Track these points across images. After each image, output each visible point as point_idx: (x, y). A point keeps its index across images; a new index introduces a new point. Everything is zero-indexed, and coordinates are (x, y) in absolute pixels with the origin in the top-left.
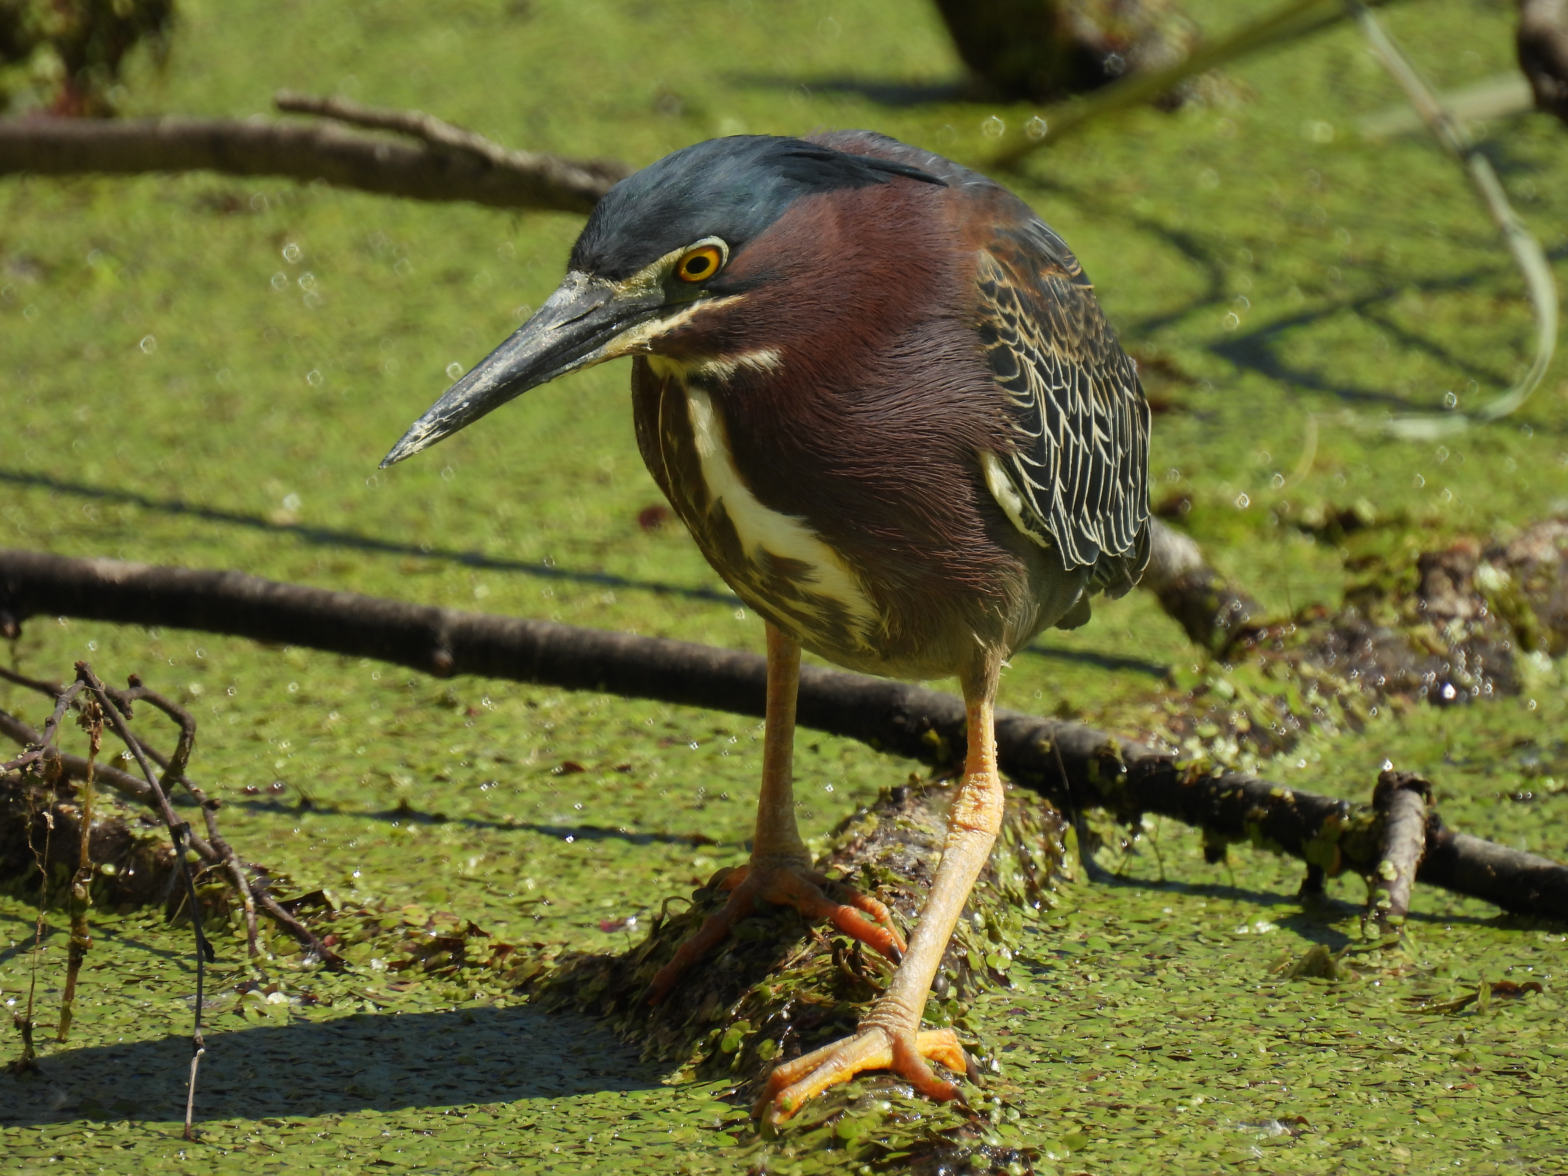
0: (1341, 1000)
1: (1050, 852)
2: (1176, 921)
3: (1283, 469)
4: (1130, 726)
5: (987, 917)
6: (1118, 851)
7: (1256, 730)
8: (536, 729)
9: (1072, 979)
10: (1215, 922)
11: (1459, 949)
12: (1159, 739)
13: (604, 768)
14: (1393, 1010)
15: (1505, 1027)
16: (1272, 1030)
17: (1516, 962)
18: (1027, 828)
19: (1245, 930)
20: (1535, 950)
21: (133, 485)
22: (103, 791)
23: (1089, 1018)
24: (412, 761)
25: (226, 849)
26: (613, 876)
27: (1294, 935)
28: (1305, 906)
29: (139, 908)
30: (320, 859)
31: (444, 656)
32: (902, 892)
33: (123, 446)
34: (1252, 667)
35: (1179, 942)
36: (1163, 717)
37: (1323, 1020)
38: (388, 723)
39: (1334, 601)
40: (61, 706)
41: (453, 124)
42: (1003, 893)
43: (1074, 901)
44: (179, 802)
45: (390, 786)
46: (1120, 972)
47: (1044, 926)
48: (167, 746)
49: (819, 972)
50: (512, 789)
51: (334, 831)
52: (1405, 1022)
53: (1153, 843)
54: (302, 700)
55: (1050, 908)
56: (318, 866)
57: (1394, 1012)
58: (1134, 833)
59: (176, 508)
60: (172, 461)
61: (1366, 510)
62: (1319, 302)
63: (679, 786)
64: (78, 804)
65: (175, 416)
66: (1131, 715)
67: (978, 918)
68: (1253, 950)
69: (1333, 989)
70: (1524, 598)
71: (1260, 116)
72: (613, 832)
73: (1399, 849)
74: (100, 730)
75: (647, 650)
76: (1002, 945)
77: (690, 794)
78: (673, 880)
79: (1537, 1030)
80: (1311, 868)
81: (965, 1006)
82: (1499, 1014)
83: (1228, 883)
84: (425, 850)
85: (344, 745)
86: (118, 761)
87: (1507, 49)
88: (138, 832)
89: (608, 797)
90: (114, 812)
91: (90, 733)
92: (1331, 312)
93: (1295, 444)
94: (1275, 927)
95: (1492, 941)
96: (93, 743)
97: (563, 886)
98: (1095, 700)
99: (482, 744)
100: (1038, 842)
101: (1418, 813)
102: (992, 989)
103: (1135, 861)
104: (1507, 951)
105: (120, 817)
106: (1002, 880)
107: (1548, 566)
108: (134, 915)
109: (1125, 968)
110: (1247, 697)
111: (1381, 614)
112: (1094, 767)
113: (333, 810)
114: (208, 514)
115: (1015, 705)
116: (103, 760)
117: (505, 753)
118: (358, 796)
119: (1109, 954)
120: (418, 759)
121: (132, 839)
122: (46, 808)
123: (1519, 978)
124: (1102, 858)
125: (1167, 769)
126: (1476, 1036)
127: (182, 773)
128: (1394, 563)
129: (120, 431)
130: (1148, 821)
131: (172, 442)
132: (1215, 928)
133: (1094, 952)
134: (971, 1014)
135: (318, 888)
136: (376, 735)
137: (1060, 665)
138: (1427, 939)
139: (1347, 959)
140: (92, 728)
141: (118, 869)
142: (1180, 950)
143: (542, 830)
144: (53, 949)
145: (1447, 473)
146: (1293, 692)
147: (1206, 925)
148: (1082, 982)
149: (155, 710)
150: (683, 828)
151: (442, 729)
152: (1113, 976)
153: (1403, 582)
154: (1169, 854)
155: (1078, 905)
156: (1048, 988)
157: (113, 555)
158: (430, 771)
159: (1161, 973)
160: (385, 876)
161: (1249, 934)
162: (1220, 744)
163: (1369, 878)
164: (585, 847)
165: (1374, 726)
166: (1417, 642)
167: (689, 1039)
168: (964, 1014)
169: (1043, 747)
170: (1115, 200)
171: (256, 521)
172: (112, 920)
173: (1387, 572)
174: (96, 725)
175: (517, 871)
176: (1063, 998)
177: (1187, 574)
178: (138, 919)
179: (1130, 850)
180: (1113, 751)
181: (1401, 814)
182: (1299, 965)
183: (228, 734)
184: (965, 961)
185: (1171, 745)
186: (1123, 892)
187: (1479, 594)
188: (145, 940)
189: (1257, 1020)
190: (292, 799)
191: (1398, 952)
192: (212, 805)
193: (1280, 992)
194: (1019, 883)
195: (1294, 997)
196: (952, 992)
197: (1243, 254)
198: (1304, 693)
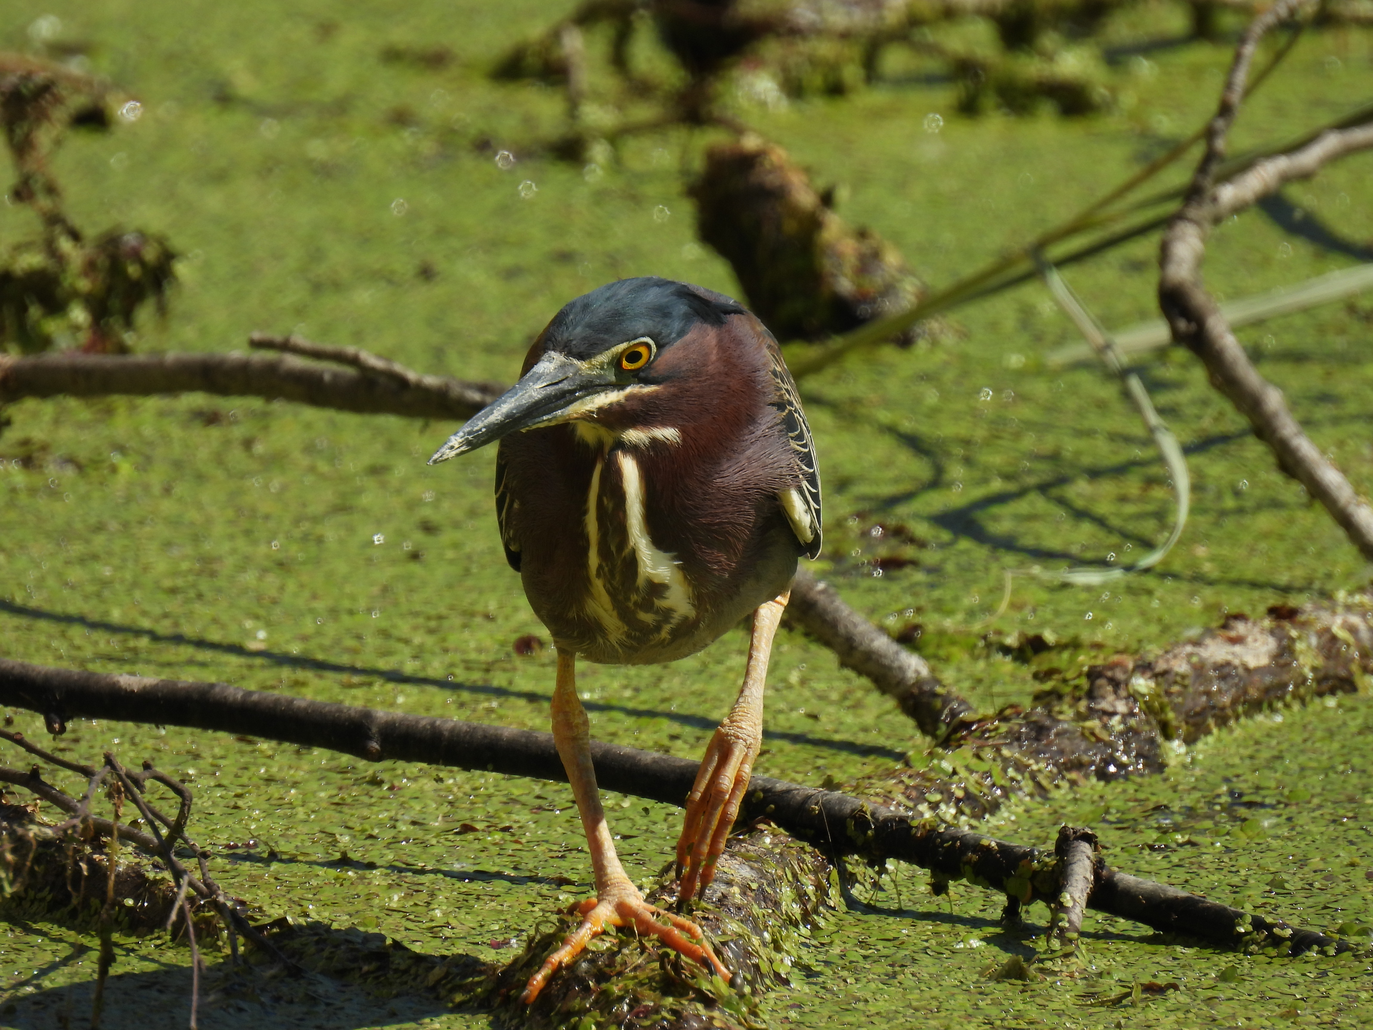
0: (1031, 997)
1: (819, 887)
2: (910, 939)
3: (988, 609)
4: (877, 795)
5: (773, 935)
6: (868, 886)
7: (969, 797)
8: (442, 800)
9: (835, 982)
10: (939, 940)
11: (1118, 959)
12: (899, 804)
13: (492, 829)
14: (1070, 1004)
15: (1151, 1016)
16: (981, 1018)
17: (1161, 968)
18: (802, 870)
19: (961, 946)
20: (1174, 959)
21: (146, 623)
22: (125, 845)
23: (847, 1010)
24: (350, 824)
25: (215, 887)
26: (499, 908)
27: (997, 948)
28: (1004, 928)
29: (152, 933)
30: (284, 896)
31: (375, 745)
32: (711, 916)
33: (138, 594)
34: (967, 751)
35: (913, 954)
36: (901, 787)
37: (1019, 1011)
38: (331, 797)
39: (1026, 703)
40: (94, 785)
41: (379, 356)
42: (785, 917)
43: (836, 925)
44: (180, 854)
45: (334, 843)
46: (871, 976)
47: (814, 942)
48: (172, 814)
49: (650, 975)
50: (425, 845)
51: (295, 875)
52: (1078, 1012)
53: (893, 881)
54: (269, 780)
55: (819, 928)
56: (282, 901)
57: (1070, 1005)
58: (879, 873)
59: (178, 639)
60: (173, 605)
61: (1049, 636)
62: (1011, 487)
63: (547, 842)
64: (107, 854)
65: (175, 574)
66: (879, 786)
67: (767, 935)
68: (968, 960)
69: (1026, 988)
70: (1165, 700)
71: (971, 349)
72: (499, 875)
73: (1075, 884)
74: (122, 802)
75: (523, 740)
76: (784, 954)
77: (555, 848)
78: (542, 910)
79: (1175, 1018)
80: (1010, 898)
81: (757, 1000)
82: (1148, 1006)
83: (947, 911)
84: (361, 889)
85: (301, 813)
86: (135, 823)
87: (1151, 301)
88: (151, 875)
89: (495, 850)
90: (133, 860)
91: (114, 804)
92: (1021, 494)
93: (998, 589)
94: (984, 944)
95: (1143, 952)
96: (116, 812)
97: (462, 915)
98: (851, 777)
99: (402, 811)
100: (810, 879)
101: (1089, 858)
102: (777, 988)
103: (881, 895)
104: (1155, 960)
105: (138, 864)
106: (784, 908)
107: (1183, 677)
108: (148, 937)
109: (874, 974)
110: (963, 773)
111: (1061, 713)
112: (851, 824)
113: (292, 860)
114: (201, 644)
115: (793, 780)
116: (125, 822)
117: (418, 818)
118: (310, 851)
119: (862, 963)
120: (355, 823)
121: (147, 880)
122: (81, 859)
123: (1163, 979)
124: (856, 891)
125: (905, 826)
126: (1130, 1023)
127: (182, 831)
128: (1069, 675)
129: (135, 584)
130: (891, 865)
131: (173, 591)
132: (939, 944)
133: (851, 962)
134: (761, 1007)
135: (283, 916)
136: (324, 805)
137: (826, 752)
138: (1095, 951)
139: (1036, 965)
140: (116, 800)
141: (136, 902)
142: (914, 960)
143: (446, 874)
144: (87, 963)
145: (1109, 610)
146: (997, 769)
147: (933, 942)
148: (842, 984)
149: (162, 787)
150: (551, 872)
151: (373, 800)
152: (865, 980)
153: (1077, 687)
154: (905, 889)
155: (840, 927)
156: (817, 988)
157: (132, 674)
158: (363, 831)
159: (900, 977)
160: (331, 908)
161: (964, 948)
162: (943, 806)
163: (1053, 905)
164: (478, 886)
165: (1056, 794)
166: (1087, 733)
167: (555, 1024)
168: (756, 1006)
169: (814, 810)
170: (863, 411)
171: (237, 649)
172: (131, 941)
173: (1065, 681)
174: (119, 798)
175: (428, 903)
176: (829, 996)
177: (919, 683)
178: (151, 940)
179: (876, 886)
180: (865, 813)
181: (1075, 859)
182: (1001, 971)
183: (214, 804)
184: (757, 967)
185: (907, 808)
186: (872, 918)
187: (1133, 697)
188: (156, 957)
189: (970, 1011)
190: (264, 852)
191: (1074, 960)
192: (205, 855)
193: (987, 990)
194: (796, 910)
195: (998, 995)
196: (747, 989)
197: (959, 451)
198: (1005, 770)
